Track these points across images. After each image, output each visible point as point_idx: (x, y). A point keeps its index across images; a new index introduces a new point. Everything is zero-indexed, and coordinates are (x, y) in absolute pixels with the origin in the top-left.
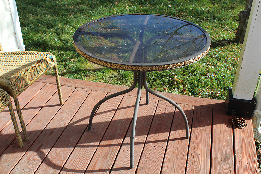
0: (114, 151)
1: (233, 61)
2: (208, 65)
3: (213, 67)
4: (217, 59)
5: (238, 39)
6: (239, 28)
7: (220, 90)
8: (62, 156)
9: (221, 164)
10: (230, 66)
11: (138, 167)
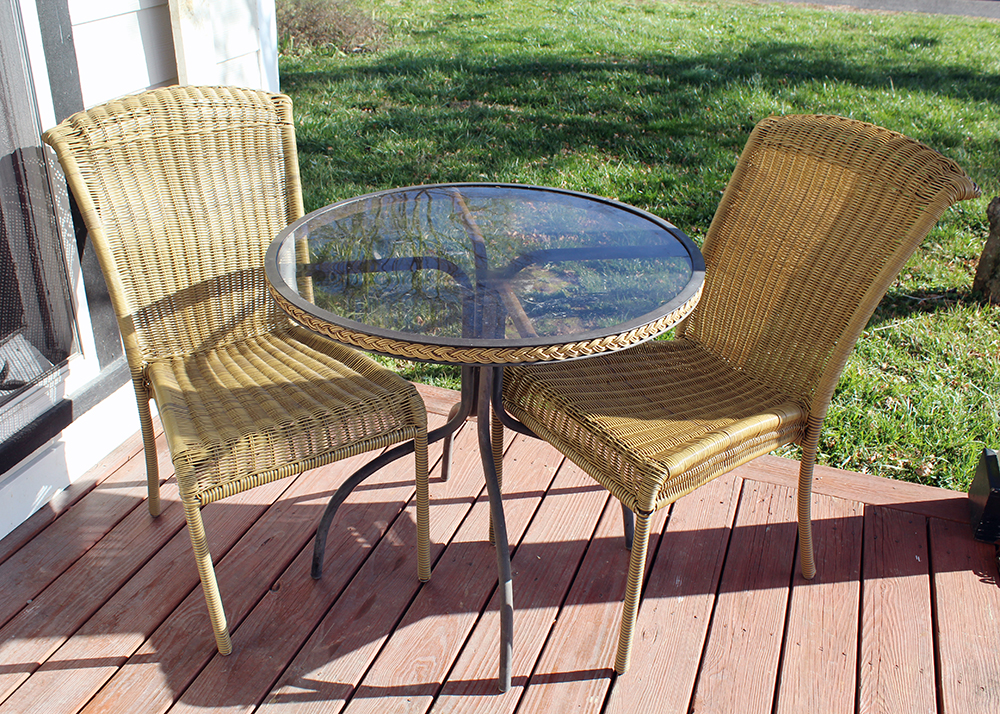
0: (611, 636)
1: (970, 362)
2: (887, 370)
3: (903, 379)
4: (915, 351)
5: (982, 290)
6: (988, 253)
7: (932, 456)
8: (443, 641)
9: (976, 703)
10: (960, 378)
11: (697, 695)
